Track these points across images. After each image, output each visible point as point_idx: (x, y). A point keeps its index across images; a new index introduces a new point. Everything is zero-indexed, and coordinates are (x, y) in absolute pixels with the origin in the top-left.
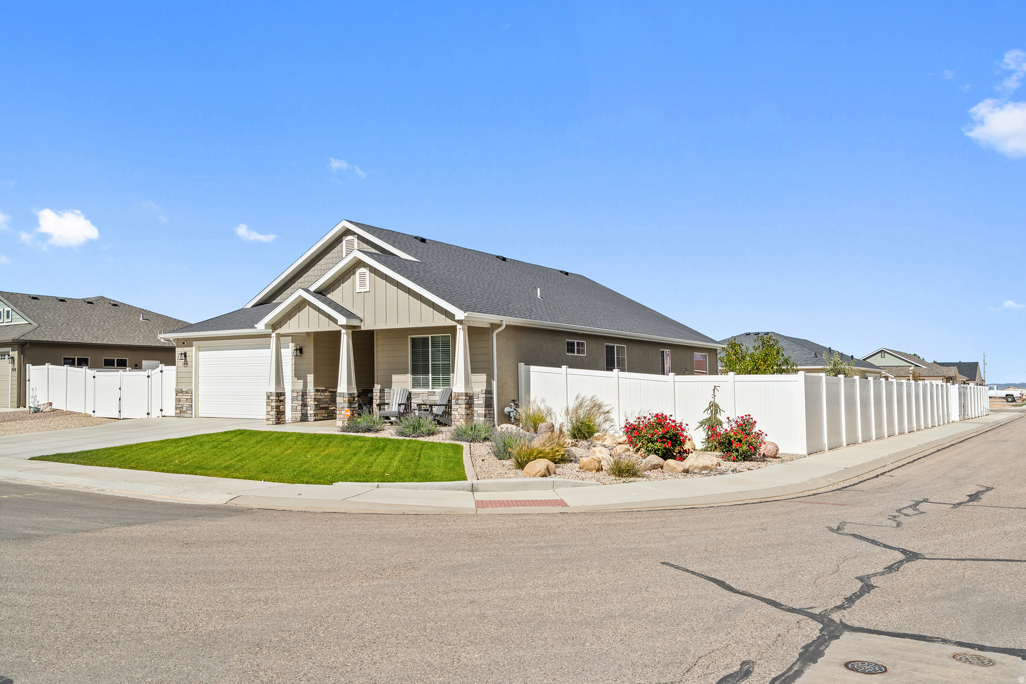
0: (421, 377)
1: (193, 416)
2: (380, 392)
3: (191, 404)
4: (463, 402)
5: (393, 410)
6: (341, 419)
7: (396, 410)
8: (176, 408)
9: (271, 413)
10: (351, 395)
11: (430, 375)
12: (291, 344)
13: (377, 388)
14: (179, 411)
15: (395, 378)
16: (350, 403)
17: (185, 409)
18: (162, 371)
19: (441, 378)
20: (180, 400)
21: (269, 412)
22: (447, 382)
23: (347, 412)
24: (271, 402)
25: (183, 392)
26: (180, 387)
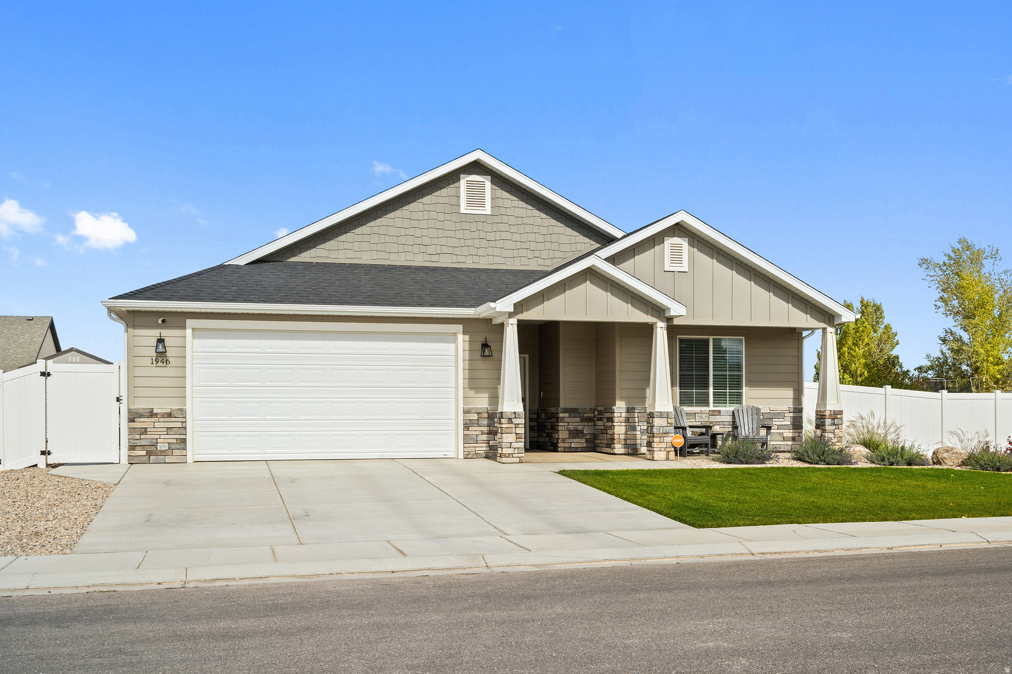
0: (694, 391)
2: (628, 412)
3: (182, 436)
8: (132, 448)
11: (711, 390)
12: (460, 337)
13: (620, 407)
14: (144, 453)
17: (163, 446)
18: (45, 374)
19: (728, 393)
20: (146, 431)
21: (511, 443)
22: (737, 398)
23: (677, 439)
24: (516, 428)
25: (156, 414)
26: (141, 405)
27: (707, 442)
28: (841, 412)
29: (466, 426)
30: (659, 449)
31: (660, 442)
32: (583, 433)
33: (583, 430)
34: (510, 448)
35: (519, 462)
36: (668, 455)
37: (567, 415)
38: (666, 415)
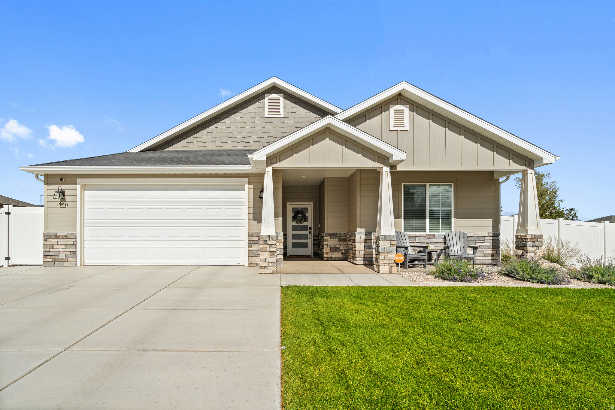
0: (415, 221)
1: (78, 264)
2: (365, 236)
3: (75, 250)
6: (386, 264)
8: (45, 256)
9: (269, 260)
11: (428, 220)
12: (247, 186)
13: (360, 232)
14: (51, 260)
17: (62, 256)
18: (8, 213)
19: (440, 223)
20: (53, 247)
21: (266, 258)
22: (448, 226)
23: (399, 257)
24: (270, 247)
25: (59, 236)
26: (52, 231)
27: (424, 258)
28: (541, 236)
29: (250, 244)
30: (384, 265)
31: (385, 259)
32: (340, 249)
33: (340, 247)
34: (265, 262)
35: (272, 273)
36: (391, 269)
37: (329, 237)
38: (389, 238)
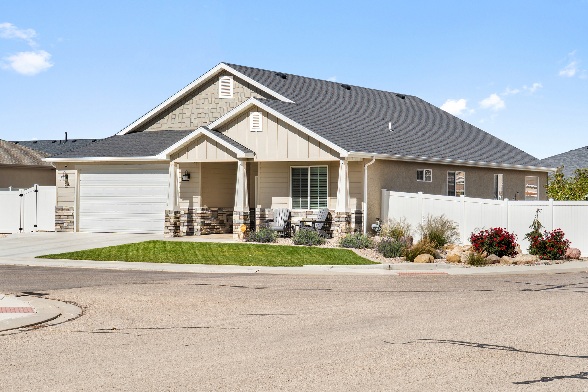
0: (300, 199)
1: (76, 231)
2: (262, 212)
3: (73, 220)
4: (344, 219)
5: (279, 226)
6: (237, 233)
7: (283, 226)
8: (56, 224)
9: (169, 228)
10: (246, 213)
11: (309, 199)
13: (259, 207)
14: (59, 227)
15: (274, 200)
16: (245, 219)
17: (66, 224)
18: (36, 191)
19: (318, 200)
20: (61, 217)
23: (243, 227)
25: (64, 209)
26: (60, 205)
31: (236, 228)
35: (171, 237)
36: (240, 236)
38: (239, 214)
